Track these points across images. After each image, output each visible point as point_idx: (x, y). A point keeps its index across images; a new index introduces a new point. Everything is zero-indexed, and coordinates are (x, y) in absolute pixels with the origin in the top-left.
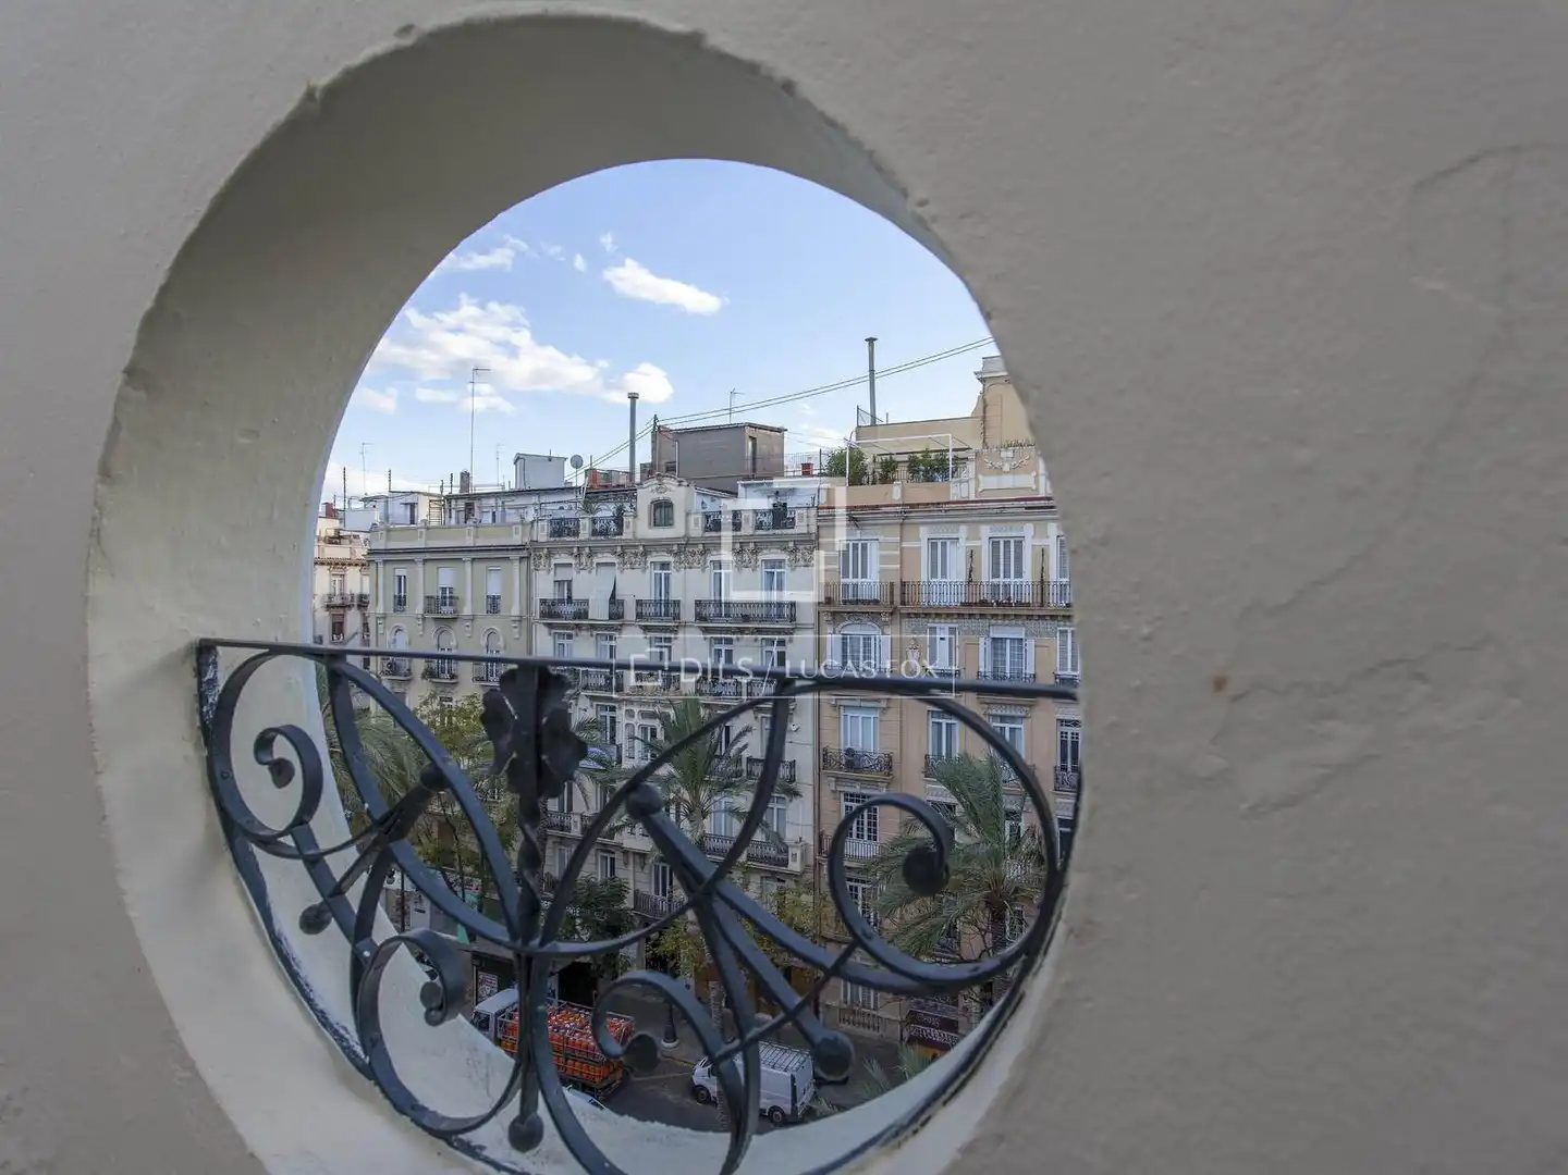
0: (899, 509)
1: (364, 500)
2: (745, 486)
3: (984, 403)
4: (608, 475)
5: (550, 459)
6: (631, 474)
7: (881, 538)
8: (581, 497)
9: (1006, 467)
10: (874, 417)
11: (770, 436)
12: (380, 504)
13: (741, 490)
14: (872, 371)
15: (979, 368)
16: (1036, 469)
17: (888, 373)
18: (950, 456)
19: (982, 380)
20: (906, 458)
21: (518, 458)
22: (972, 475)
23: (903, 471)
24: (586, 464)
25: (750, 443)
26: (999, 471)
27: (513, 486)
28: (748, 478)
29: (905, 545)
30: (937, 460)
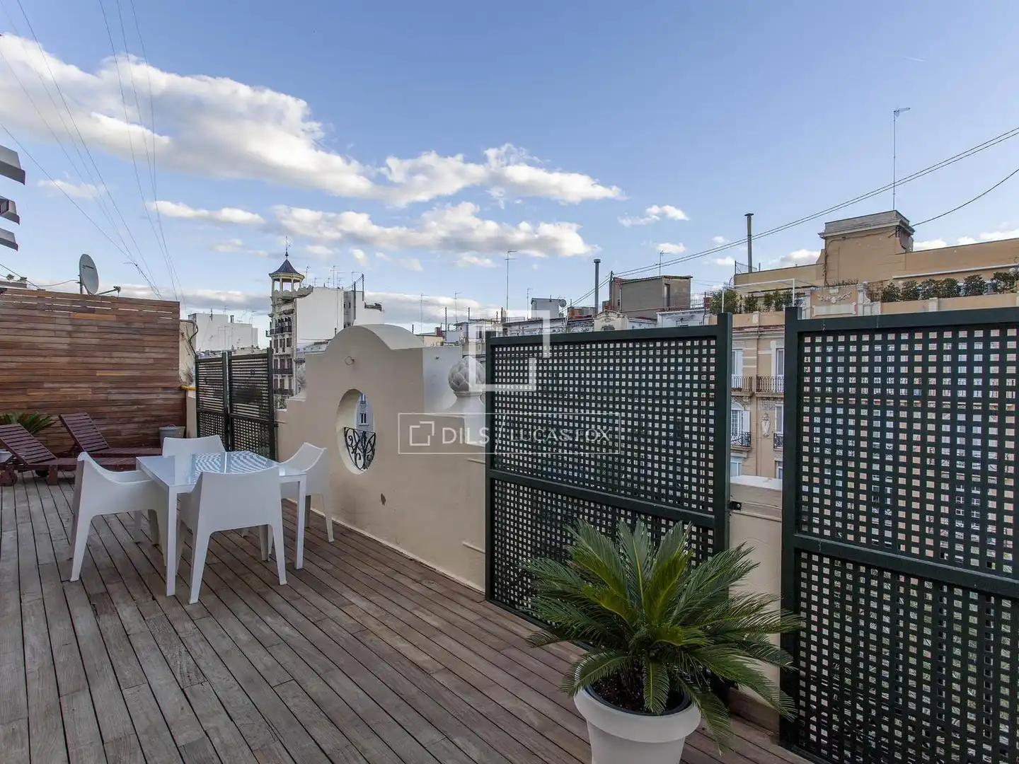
0: (756, 329)
1: (456, 325)
2: (662, 315)
3: (826, 254)
4: (581, 310)
5: (550, 301)
6: (596, 309)
7: (744, 349)
8: (565, 324)
9: (834, 300)
10: (750, 267)
11: (680, 282)
12: (464, 328)
13: (659, 318)
14: (750, 235)
15: (822, 230)
16: (857, 301)
17: (760, 236)
18: (794, 292)
19: (825, 238)
20: (763, 294)
21: (533, 301)
22: (808, 305)
23: (760, 304)
24: (568, 305)
25: (666, 288)
26: (828, 302)
27: (530, 317)
28: (663, 310)
29: (760, 353)
30: (784, 295)
